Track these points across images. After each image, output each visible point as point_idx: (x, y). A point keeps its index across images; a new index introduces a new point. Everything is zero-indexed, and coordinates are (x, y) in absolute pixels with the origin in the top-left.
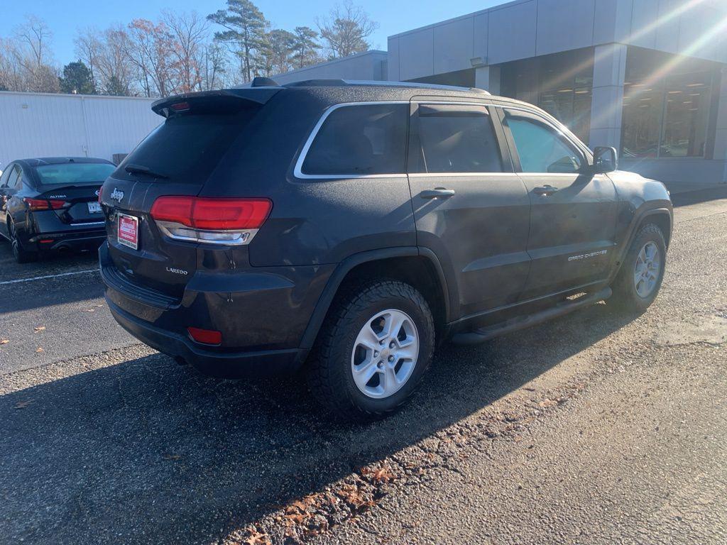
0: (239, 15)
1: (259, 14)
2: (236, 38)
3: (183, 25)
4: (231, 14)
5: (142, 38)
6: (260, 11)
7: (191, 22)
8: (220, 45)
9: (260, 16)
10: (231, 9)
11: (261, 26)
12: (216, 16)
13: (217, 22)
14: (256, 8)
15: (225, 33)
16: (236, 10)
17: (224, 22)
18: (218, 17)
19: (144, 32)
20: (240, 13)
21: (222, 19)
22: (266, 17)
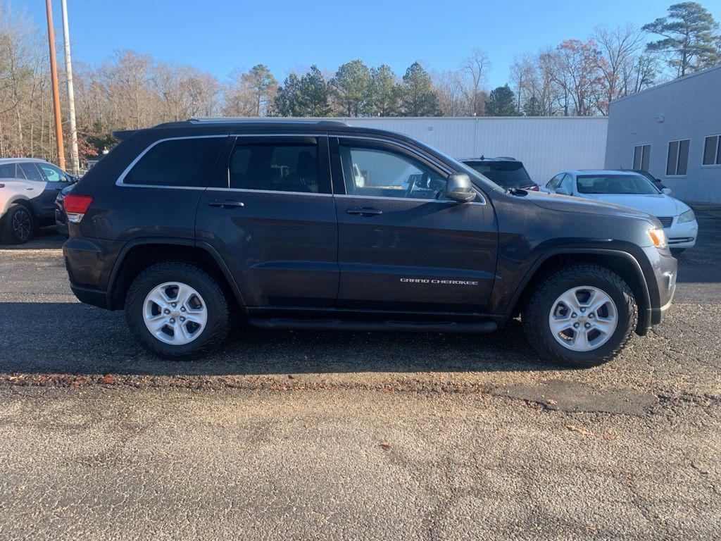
0: (681, 21)
1: (706, 15)
2: (673, 46)
3: (615, 39)
4: (670, 21)
5: (568, 57)
6: (708, 12)
7: (624, 35)
8: (652, 56)
9: (707, 18)
10: (672, 16)
11: (707, 28)
12: (652, 25)
13: (653, 32)
14: (703, 10)
15: (659, 42)
16: (678, 16)
17: (662, 31)
18: (654, 25)
19: (570, 52)
20: (683, 17)
21: (659, 27)
22: (716, 18)
